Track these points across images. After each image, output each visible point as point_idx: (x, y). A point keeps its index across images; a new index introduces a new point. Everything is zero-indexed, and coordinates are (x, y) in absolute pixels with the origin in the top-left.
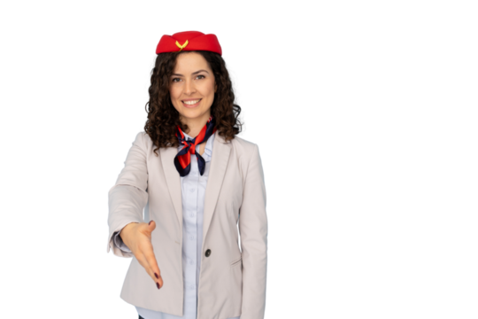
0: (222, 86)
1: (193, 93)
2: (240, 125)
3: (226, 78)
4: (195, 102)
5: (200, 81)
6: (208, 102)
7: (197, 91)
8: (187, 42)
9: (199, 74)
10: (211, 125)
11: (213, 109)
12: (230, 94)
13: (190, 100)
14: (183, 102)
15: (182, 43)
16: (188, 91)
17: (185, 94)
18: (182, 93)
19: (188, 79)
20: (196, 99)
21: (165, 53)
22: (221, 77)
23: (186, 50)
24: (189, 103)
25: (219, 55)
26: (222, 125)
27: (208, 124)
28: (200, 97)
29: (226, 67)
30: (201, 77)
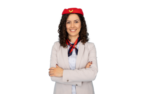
0: (84, 26)
1: (74, 27)
2: (89, 39)
3: (85, 23)
4: (74, 30)
5: (76, 23)
6: (79, 30)
7: (75, 26)
8: (73, 10)
9: (76, 21)
10: (79, 38)
11: (80, 33)
12: (86, 28)
13: (73, 29)
14: (70, 30)
15: (71, 11)
16: (73, 26)
17: (71, 27)
18: (70, 27)
19: (73, 22)
20: (75, 29)
21: (65, 14)
22: (83, 23)
23: (72, 13)
24: (72, 30)
25: (83, 15)
26: (83, 38)
27: (78, 38)
28: (76, 29)
29: (85, 20)
30: (77, 22)
